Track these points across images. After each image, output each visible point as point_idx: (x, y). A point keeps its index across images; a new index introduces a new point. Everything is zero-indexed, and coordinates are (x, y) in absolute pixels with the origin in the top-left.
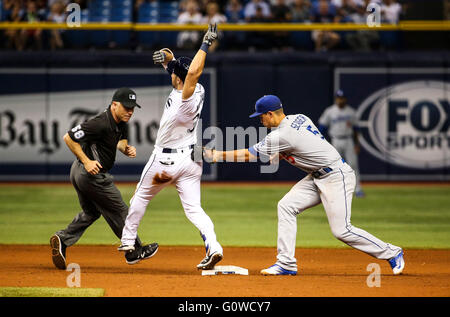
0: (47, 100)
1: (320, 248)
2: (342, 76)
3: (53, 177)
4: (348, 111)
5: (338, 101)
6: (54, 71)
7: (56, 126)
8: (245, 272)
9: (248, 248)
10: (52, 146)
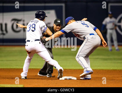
0: (3, 15)
1: (103, 70)
2: (111, 6)
3: (5, 44)
4: (113, 19)
5: (109, 15)
6: (5, 5)
7: (6, 25)
8: (75, 79)
9: (76, 70)
10: (5, 32)
